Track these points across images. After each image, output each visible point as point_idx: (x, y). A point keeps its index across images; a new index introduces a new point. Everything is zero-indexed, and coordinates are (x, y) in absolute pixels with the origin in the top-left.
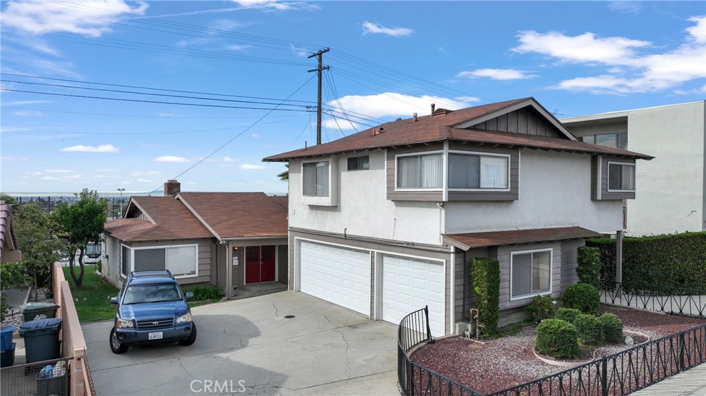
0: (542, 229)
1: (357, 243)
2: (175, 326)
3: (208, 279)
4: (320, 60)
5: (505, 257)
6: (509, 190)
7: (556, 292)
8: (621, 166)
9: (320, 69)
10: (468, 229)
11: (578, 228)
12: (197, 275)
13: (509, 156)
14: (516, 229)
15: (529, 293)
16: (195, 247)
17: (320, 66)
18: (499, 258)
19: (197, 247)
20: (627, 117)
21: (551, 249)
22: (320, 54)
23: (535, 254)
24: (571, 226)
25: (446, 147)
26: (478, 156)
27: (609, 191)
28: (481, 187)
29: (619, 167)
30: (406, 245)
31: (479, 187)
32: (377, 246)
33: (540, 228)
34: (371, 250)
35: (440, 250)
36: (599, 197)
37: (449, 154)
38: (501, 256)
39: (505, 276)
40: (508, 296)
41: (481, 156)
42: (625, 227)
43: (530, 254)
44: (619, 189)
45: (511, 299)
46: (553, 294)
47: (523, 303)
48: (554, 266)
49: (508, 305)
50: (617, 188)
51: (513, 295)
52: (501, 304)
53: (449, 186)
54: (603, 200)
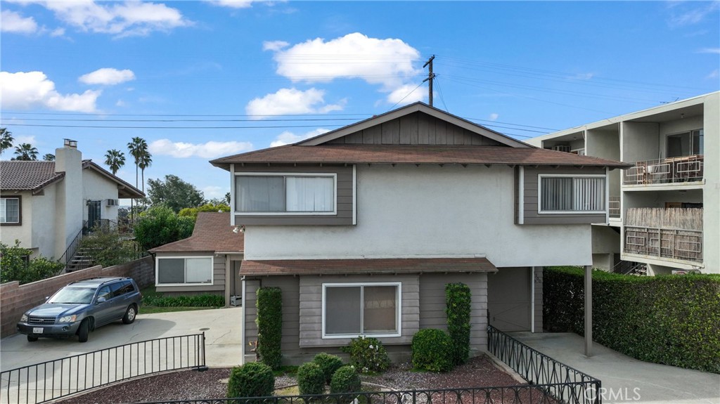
0: (408, 259)
2: (57, 324)
3: (223, 288)
5: (313, 289)
6: (335, 213)
7: (407, 336)
8: (571, 178)
9: (431, 78)
10: (281, 256)
11: (485, 260)
12: (212, 284)
13: (335, 175)
14: (362, 258)
16: (210, 258)
17: (430, 75)
18: (301, 289)
19: (213, 259)
20: (703, 105)
21: (400, 284)
22: (430, 62)
23: (365, 288)
24: (472, 256)
26: (282, 177)
27: (540, 212)
28: (288, 210)
29: (569, 180)
31: (286, 211)
33: (406, 257)
36: (521, 221)
37: (236, 177)
38: (306, 288)
39: (314, 310)
40: (318, 333)
41: (287, 176)
42: (701, 261)
43: (359, 288)
44: (568, 210)
45: (324, 337)
46: (404, 338)
47: (346, 343)
48: (405, 304)
49: (318, 343)
50: (564, 209)
51: (327, 332)
52: (306, 341)
53: (236, 210)
54: (526, 225)
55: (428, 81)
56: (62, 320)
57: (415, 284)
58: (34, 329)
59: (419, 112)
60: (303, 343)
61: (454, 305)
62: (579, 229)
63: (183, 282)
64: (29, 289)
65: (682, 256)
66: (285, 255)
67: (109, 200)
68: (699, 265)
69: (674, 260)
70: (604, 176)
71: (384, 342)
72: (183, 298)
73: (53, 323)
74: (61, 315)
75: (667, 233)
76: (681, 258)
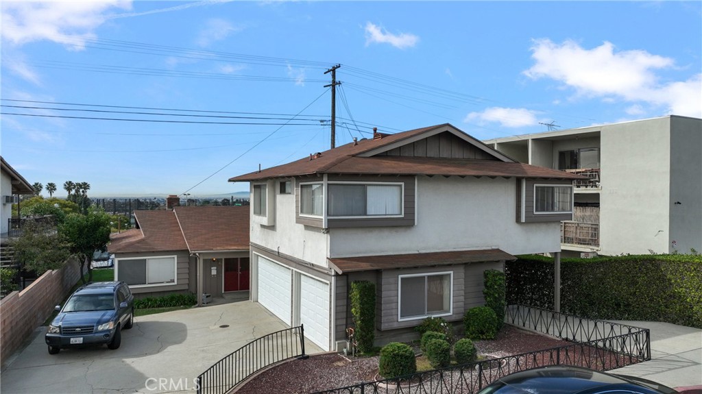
0: (449, 252)
1: (284, 260)
2: (96, 333)
3: (186, 287)
4: (334, 76)
5: (392, 280)
6: (402, 216)
7: (457, 314)
8: (553, 187)
9: (334, 84)
11: (498, 251)
12: (176, 283)
13: (403, 184)
14: (417, 252)
15: (423, 314)
16: (174, 258)
17: (334, 81)
18: (384, 281)
19: (176, 258)
20: (599, 132)
21: (452, 272)
22: (334, 70)
23: (429, 277)
24: (490, 248)
25: (325, 178)
26: (364, 185)
27: (535, 213)
28: (368, 213)
29: (553, 189)
30: (309, 266)
31: (366, 215)
32: (294, 265)
33: (447, 250)
34: (291, 268)
35: (326, 272)
36: (523, 220)
37: (328, 184)
38: (386, 279)
39: (392, 298)
40: (395, 317)
41: (367, 185)
42: (598, 245)
43: (424, 277)
45: (400, 320)
46: (454, 316)
47: (415, 323)
48: (455, 289)
49: (395, 325)
50: (547, 210)
51: (402, 316)
52: (386, 325)
53: (328, 214)
54: (527, 222)
56: (100, 328)
57: (461, 271)
58: (72, 339)
59: (447, 133)
60: (384, 326)
61: (496, 287)
62: (553, 225)
63: (145, 284)
65: (582, 242)
67: (7, 197)
68: (596, 248)
69: (576, 245)
70: (570, 185)
71: (446, 320)
73: (91, 332)
74: (100, 322)
75: (570, 225)
76: (581, 244)
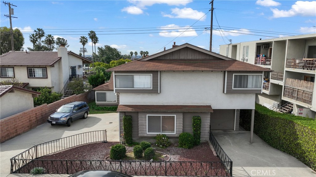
0: (180, 105)
4: (212, 5)
5: (143, 116)
6: (152, 89)
7: (178, 134)
8: (247, 75)
9: (212, 10)
11: (210, 106)
12: (116, 102)
13: (152, 74)
14: (162, 105)
15: (159, 132)
18: (139, 116)
21: (175, 115)
23: (162, 116)
24: (205, 105)
27: (233, 88)
29: (247, 76)
31: (133, 88)
36: (225, 92)
37: (115, 75)
38: (141, 116)
39: (144, 124)
40: (145, 132)
41: (133, 75)
42: (311, 105)
43: (160, 116)
44: (245, 88)
45: (147, 133)
46: (177, 135)
47: (155, 135)
48: (177, 123)
49: (145, 135)
51: (149, 132)
52: (141, 134)
53: (115, 87)
54: (227, 93)
55: (211, 11)
57: (181, 116)
58: (53, 122)
59: (187, 47)
60: (140, 135)
61: (195, 125)
63: (106, 101)
64: (50, 106)
65: (305, 101)
66: (134, 103)
67: (79, 66)
68: (310, 106)
70: (262, 74)
72: (105, 108)
73: (58, 120)
74: (61, 118)
76: (304, 102)
